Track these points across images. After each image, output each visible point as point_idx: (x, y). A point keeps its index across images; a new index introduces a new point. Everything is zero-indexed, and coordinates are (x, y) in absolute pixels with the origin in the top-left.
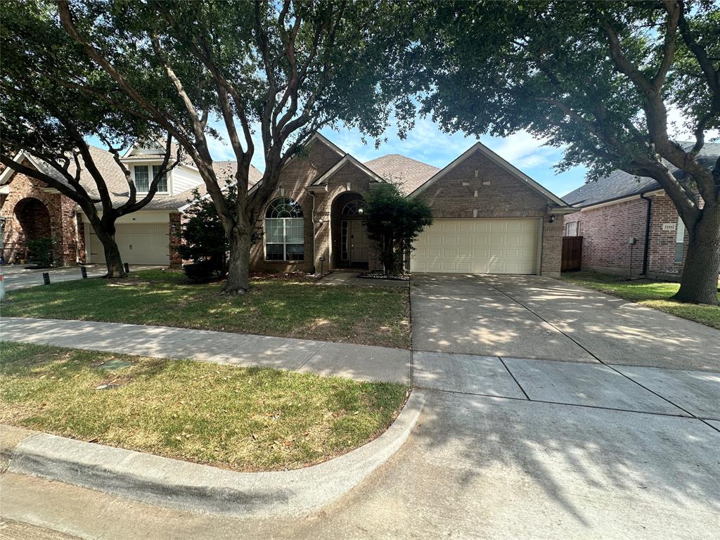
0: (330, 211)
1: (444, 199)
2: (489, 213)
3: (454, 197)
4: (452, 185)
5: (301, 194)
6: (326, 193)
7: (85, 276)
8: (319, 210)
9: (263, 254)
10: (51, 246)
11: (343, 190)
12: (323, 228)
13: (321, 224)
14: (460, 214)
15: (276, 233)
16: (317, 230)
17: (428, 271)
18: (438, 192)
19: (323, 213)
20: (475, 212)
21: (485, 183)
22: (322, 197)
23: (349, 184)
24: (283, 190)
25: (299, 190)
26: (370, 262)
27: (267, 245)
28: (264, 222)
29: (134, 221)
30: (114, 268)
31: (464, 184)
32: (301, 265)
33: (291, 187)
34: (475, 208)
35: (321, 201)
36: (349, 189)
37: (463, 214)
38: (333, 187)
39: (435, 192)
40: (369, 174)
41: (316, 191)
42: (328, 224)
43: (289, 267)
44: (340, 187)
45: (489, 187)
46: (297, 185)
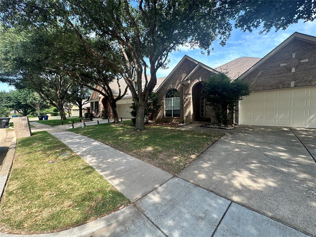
0: (191, 93)
1: (264, 77)
2: (307, 82)
3: (272, 75)
4: (271, 67)
5: (179, 86)
6: (189, 84)
7: (109, 122)
8: (186, 93)
9: (164, 114)
10: (108, 112)
11: (198, 81)
12: (188, 101)
13: (187, 99)
14: (278, 87)
15: (169, 105)
16: (185, 103)
17: (252, 124)
18: (259, 74)
19: (188, 94)
20: (293, 84)
21: (302, 61)
22: (188, 86)
23: (200, 78)
24: (172, 85)
25: (178, 84)
26: (212, 118)
27: (166, 110)
28: (164, 100)
29: (128, 103)
30: (116, 119)
31: (282, 65)
32: (179, 119)
33: (175, 83)
34: (292, 81)
35: (187, 88)
36: (200, 80)
37: (281, 86)
38: (192, 80)
39: (257, 74)
40: (211, 70)
41: (185, 83)
42: (190, 99)
43: (174, 120)
44: (196, 80)
45: (306, 63)
46: (178, 82)
